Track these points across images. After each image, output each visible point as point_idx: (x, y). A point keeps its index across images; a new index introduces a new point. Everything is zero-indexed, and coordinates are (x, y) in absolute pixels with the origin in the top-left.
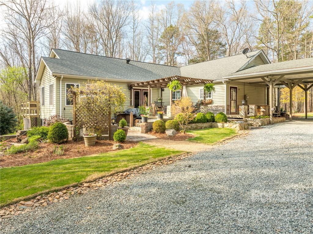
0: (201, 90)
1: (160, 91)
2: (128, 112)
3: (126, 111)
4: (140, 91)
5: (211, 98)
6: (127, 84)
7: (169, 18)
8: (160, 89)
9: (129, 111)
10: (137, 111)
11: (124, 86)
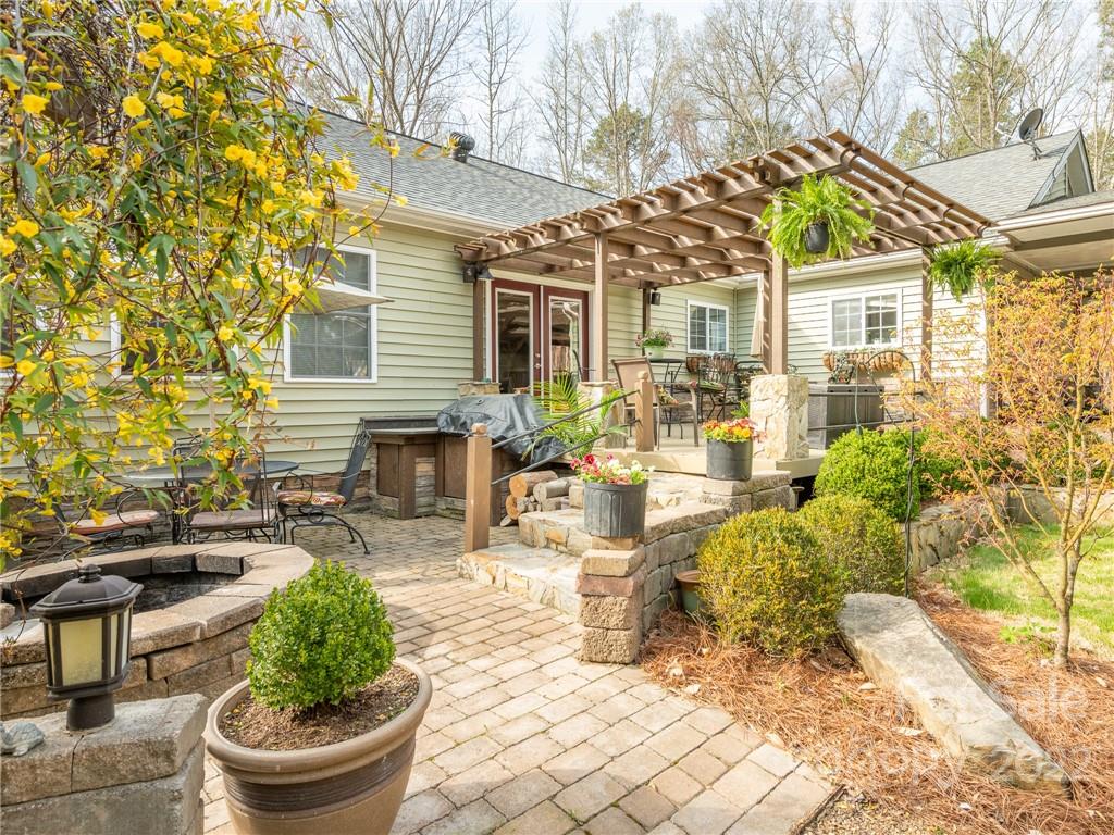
0: (834, 303)
1: (640, 305)
2: (454, 420)
3: (442, 412)
4: (531, 295)
5: (895, 344)
6: (449, 247)
7: (624, 62)
8: (640, 293)
9: (466, 412)
10: (522, 413)
11: (434, 254)
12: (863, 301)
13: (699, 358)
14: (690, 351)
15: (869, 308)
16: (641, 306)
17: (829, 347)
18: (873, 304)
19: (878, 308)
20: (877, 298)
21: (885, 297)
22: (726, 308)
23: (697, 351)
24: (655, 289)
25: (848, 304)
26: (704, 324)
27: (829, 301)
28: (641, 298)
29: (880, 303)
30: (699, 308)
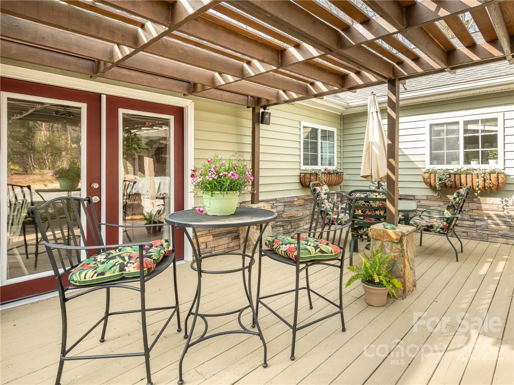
0: (431, 125)
1: (249, 123)
4: (84, 106)
5: (498, 165)
8: (249, 112)
12: (461, 124)
13: (311, 174)
14: (303, 167)
15: (466, 131)
16: (251, 126)
17: (428, 166)
18: (470, 127)
19: (477, 131)
20: (476, 122)
21: (485, 121)
22: (334, 130)
23: (310, 168)
24: (265, 108)
25: (445, 128)
26: (316, 143)
27: (427, 125)
28: (251, 117)
29: (480, 127)
30: (313, 129)
